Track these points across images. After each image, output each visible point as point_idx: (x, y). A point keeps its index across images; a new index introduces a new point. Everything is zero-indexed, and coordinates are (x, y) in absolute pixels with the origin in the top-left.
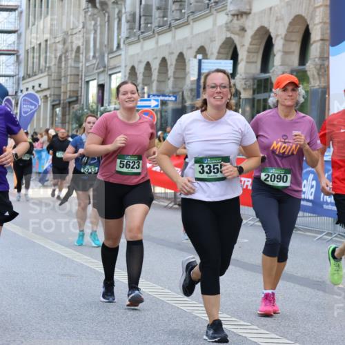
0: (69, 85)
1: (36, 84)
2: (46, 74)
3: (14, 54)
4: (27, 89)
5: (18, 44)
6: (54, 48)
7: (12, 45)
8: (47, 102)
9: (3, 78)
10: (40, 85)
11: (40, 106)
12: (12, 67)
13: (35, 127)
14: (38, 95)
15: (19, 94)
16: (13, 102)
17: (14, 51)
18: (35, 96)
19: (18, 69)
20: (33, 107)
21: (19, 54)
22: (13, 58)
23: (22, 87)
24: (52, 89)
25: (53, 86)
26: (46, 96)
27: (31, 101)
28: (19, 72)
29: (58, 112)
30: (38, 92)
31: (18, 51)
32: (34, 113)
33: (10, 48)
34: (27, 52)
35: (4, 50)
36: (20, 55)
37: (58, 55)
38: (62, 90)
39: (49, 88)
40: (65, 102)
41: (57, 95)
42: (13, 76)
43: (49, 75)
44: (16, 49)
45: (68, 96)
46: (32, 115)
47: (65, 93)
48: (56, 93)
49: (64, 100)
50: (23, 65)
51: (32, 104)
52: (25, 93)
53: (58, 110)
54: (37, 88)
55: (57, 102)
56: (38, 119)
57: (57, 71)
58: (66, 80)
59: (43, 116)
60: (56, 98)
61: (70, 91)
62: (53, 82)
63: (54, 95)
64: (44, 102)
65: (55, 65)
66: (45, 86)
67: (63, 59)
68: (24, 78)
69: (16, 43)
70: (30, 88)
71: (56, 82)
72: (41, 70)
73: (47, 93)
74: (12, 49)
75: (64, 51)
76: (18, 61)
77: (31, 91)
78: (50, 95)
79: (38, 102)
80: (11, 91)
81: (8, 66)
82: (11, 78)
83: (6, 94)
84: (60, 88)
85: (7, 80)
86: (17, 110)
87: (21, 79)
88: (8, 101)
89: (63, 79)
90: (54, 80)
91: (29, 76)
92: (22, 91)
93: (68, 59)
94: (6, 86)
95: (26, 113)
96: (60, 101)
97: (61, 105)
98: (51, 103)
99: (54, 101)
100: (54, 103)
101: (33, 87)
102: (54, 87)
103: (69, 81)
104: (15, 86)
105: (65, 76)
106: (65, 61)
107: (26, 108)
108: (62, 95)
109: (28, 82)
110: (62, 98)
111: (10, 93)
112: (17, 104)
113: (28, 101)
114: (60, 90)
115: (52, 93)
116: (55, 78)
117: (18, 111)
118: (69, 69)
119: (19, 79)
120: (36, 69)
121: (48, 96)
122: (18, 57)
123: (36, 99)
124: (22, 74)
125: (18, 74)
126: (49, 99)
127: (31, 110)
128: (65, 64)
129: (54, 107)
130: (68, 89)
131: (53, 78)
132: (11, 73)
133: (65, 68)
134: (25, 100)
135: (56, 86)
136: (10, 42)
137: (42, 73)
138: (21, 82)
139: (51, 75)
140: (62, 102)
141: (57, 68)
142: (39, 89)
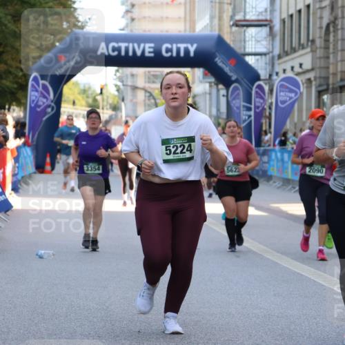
0: (339, 64)
1: (296, 63)
2: (309, 49)
3: (265, 25)
4: (284, 71)
5: (271, 11)
6: (318, 15)
7: (264, 14)
8: (311, 87)
9: (253, 57)
10: (301, 65)
11: (301, 94)
12: (264, 43)
13: (296, 120)
14: (298, 79)
15: (274, 77)
16: (266, 88)
17: (266, 20)
18: (295, 80)
19: (273, 45)
20: (293, 95)
21: (272, 25)
22: (265, 30)
23: (278, 68)
24: (318, 71)
25: (318, 66)
26: (309, 80)
27: (290, 86)
28: (273, 48)
29: (325, 100)
30: (298, 74)
31: (271, 21)
32: (294, 102)
33: (261, 18)
34: (283, 21)
35: (253, 21)
36: (274, 26)
37: (324, 25)
38: (331, 70)
39: (313, 69)
40: (335, 86)
41: (324, 78)
42: (265, 54)
43: (313, 51)
44: (268, 18)
45: (339, 79)
46: (292, 105)
47: (335, 74)
48: (323, 75)
49: (333, 84)
50: (278, 39)
51: (291, 91)
52: (282, 76)
53: (325, 97)
54: (297, 69)
55: (324, 87)
56: (300, 111)
57: (323, 45)
58: (335, 57)
59: (307, 106)
60: (323, 81)
61: (342, 72)
62: (318, 61)
63: (320, 77)
64: (307, 87)
65: (320, 37)
66: (307, 66)
67: (331, 29)
68: (280, 57)
69: (269, 10)
70: (289, 69)
71: (322, 60)
72: (303, 45)
73: (311, 75)
74: (263, 18)
75: (332, 19)
76: (272, 34)
77: (290, 74)
78: (315, 78)
79: (299, 88)
80: (263, 74)
81: (258, 41)
82: (263, 57)
83: (257, 78)
84: (328, 68)
85: (258, 60)
86: (271, 98)
87: (276, 58)
88: (260, 87)
89: (331, 56)
90: (320, 58)
91: (287, 54)
92: (277, 74)
93: (338, 30)
94: (256, 68)
95: (283, 102)
96: (328, 85)
97: (330, 91)
98: (316, 88)
99: (320, 85)
100: (321, 88)
101: (292, 68)
102: (320, 68)
103: (339, 59)
104: (269, 68)
105: (334, 53)
106: (334, 31)
107: (284, 96)
108: (331, 77)
109: (285, 62)
110: (331, 81)
111: (262, 77)
112: (271, 91)
113: (287, 87)
114: (328, 72)
115: (318, 75)
116: (322, 56)
117: (274, 100)
118: (340, 42)
119: (273, 58)
120: (295, 44)
121: (312, 79)
122: (271, 29)
123: (296, 84)
124: (277, 51)
125: (272, 52)
126: (314, 83)
127: (291, 98)
128: (334, 36)
129: (320, 94)
130: (339, 69)
131: (318, 56)
132: (264, 50)
133: (334, 40)
134: (282, 86)
135: (322, 65)
136: (260, 10)
137: (303, 48)
138: (276, 62)
139: (316, 51)
140: (331, 86)
141: (323, 42)
142: (300, 70)
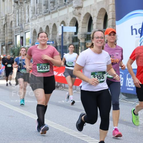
0: (8, 37)
6: (1, 22)
25: (1, 37)
29: (4, 48)
37: (3, 25)
38: (6, 39)
45: (8, 42)
47: (7, 40)
48: (3, 40)
49: (6, 43)
53: (4, 47)
55: (4, 44)
57: (3, 31)
58: (7, 35)
60: (3, 42)
61: (9, 39)
62: (1, 36)
63: (2, 41)
65: (2, 29)
67: (5, 26)
71: (3, 36)
75: (6, 23)
84: (5, 38)
89: (6, 34)
90: (2, 35)
93: (7, 26)
96: (5, 43)
97: (5, 45)
99: (2, 44)
100: (2, 45)
102: (2, 38)
103: (8, 35)
105: (6, 33)
106: (6, 27)
110: (6, 42)
114: (5, 40)
115: (1, 40)
118: (8, 30)
128: (6, 28)
129: (2, 46)
130: (8, 39)
133: (6, 30)
135: (3, 37)
139: (1, 33)
140: (6, 44)
